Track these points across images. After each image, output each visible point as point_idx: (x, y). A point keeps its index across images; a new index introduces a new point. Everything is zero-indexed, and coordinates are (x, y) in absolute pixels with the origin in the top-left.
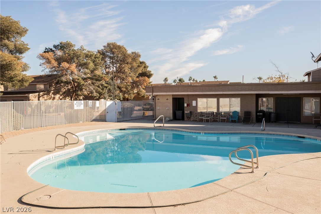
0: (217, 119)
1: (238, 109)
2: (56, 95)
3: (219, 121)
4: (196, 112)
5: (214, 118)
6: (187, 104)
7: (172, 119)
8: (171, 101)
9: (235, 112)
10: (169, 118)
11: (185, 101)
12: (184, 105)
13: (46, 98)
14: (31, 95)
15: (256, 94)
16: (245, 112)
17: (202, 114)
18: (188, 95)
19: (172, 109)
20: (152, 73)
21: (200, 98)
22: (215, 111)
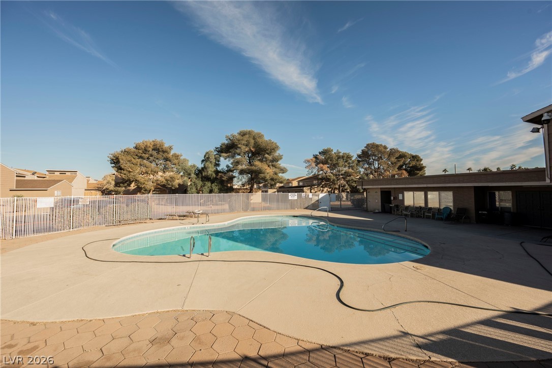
0: (421, 214)
1: (450, 204)
2: (324, 188)
3: (424, 217)
4: (402, 206)
5: (418, 214)
6: (393, 197)
7: (380, 211)
8: (379, 193)
9: (447, 208)
10: (378, 210)
11: (392, 194)
12: (391, 198)
13: (316, 190)
14: (305, 188)
15: (474, 187)
16: (458, 208)
17: (407, 208)
18: (395, 188)
19: (380, 202)
20: (424, 165)
21: (406, 191)
22: (423, 205)
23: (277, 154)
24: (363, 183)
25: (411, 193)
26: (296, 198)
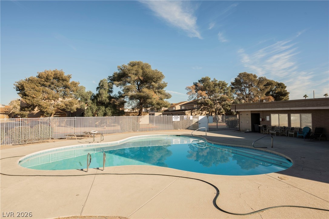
0: (285, 133)
1: (310, 125)
3: (287, 136)
4: (269, 126)
5: (282, 133)
6: (262, 119)
7: (251, 131)
8: (250, 116)
9: (306, 128)
10: (249, 130)
11: (261, 116)
12: (259, 120)
13: (196, 113)
16: (316, 128)
17: (273, 128)
18: (263, 111)
19: (251, 123)
20: (288, 91)
21: (272, 113)
22: (287, 125)
23: (162, 81)
24: (236, 107)
25: (277, 115)
26: (179, 120)
